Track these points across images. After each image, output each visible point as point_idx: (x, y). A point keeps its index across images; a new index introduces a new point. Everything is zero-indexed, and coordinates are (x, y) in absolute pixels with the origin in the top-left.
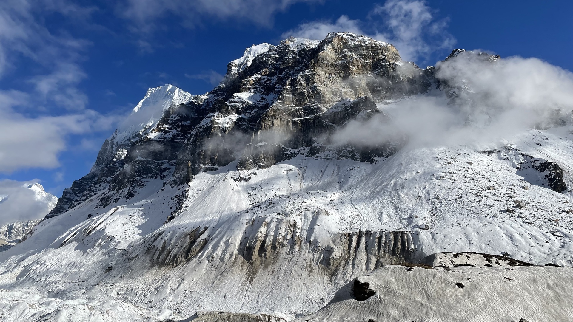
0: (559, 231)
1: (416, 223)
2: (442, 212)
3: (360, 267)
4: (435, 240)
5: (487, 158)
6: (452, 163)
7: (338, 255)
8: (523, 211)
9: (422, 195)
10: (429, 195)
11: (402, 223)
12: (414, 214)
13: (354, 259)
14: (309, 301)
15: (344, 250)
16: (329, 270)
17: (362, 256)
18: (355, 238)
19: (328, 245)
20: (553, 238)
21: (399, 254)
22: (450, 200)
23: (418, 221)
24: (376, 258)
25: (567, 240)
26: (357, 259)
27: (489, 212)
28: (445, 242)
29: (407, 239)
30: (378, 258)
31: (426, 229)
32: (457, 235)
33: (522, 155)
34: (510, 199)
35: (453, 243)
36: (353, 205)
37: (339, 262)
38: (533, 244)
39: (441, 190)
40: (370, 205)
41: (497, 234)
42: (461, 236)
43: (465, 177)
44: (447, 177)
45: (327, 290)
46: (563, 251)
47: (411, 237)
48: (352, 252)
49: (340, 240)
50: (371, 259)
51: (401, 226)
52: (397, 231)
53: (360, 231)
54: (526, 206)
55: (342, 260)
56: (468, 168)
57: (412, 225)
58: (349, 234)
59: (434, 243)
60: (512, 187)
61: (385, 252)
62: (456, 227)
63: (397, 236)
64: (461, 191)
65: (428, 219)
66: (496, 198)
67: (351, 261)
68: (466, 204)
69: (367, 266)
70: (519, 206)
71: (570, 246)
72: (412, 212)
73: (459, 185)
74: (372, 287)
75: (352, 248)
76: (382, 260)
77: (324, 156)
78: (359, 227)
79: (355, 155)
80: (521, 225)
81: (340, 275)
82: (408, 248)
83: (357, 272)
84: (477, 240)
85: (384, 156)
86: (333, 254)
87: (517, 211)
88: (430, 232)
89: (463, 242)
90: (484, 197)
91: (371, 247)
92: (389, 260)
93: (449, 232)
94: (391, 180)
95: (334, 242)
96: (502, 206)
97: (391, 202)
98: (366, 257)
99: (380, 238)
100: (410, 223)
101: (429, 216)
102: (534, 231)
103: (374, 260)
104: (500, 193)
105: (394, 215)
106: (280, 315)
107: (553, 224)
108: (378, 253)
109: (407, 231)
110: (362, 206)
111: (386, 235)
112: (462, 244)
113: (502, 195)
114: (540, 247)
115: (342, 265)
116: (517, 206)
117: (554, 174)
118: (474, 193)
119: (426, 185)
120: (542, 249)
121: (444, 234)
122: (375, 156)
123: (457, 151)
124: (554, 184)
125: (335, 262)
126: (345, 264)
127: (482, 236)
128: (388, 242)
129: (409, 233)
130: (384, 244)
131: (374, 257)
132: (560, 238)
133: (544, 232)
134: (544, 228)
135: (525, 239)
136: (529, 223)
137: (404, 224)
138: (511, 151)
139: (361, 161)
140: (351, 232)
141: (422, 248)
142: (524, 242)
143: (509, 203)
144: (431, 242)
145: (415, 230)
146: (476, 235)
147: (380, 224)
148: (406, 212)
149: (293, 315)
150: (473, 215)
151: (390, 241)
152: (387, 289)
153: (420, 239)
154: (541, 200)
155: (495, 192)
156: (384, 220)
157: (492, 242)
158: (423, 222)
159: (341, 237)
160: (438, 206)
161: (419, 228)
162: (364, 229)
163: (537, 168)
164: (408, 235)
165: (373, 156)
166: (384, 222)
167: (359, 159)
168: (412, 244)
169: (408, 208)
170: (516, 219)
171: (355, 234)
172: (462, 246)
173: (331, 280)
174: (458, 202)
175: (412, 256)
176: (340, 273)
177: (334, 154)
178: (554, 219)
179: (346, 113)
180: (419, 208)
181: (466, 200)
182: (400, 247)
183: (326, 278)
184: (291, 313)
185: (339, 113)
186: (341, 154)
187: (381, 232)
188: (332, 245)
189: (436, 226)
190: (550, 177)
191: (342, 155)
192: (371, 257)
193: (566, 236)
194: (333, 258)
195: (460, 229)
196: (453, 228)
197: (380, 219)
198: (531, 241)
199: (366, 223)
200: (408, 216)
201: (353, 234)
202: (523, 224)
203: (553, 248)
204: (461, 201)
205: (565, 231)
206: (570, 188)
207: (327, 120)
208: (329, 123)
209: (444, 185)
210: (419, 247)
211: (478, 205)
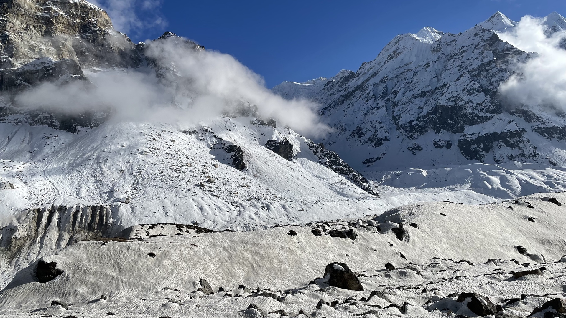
0: (237, 202)
1: (117, 197)
2: (143, 186)
3: (49, 245)
4: (134, 213)
5: (187, 137)
6: (157, 139)
7: (22, 234)
8: (212, 185)
9: (125, 169)
10: (132, 169)
11: (102, 197)
12: (115, 188)
13: (43, 238)
15: (30, 228)
16: (8, 252)
17: (54, 233)
18: (46, 215)
19: (11, 224)
20: (232, 208)
21: (96, 229)
22: (152, 175)
23: (119, 194)
24: (70, 235)
25: (242, 209)
26: (46, 238)
27: (185, 186)
28: (144, 215)
29: (106, 214)
30: (72, 234)
31: (126, 202)
32: (155, 208)
33: (215, 137)
34: (203, 175)
35: (151, 215)
36: (47, 178)
37: (23, 242)
38: (217, 214)
39: (144, 165)
40: (68, 178)
41: (190, 206)
42: (159, 208)
43: (168, 153)
44: (151, 152)
45: (5, 275)
46: (239, 218)
47: (110, 211)
48: (41, 230)
49: (27, 218)
50: (63, 236)
51: (100, 200)
52: (95, 205)
53: (53, 206)
54: (215, 181)
55: (27, 239)
56: (171, 145)
57: (112, 199)
58: (38, 210)
59: (133, 216)
60: (205, 164)
61: (80, 228)
62: (155, 200)
63: (95, 210)
64: (163, 166)
65: (129, 193)
66: (192, 174)
67: (38, 240)
68: (166, 179)
69: (58, 244)
70: (209, 181)
71: (244, 215)
72: (113, 186)
73: (161, 161)
74: (59, 267)
75: (41, 226)
76: (77, 236)
77: (13, 119)
78: (52, 202)
79: (54, 122)
80: (210, 198)
81: (23, 256)
82: (106, 222)
83: (45, 251)
84: (172, 212)
85: (88, 126)
86: (16, 234)
87: (208, 185)
88: (130, 205)
89: (160, 214)
90: (182, 173)
91: (65, 223)
92: (84, 236)
93: (148, 205)
94: (94, 153)
95: (18, 220)
96: (197, 180)
97: (92, 175)
98: (58, 234)
99: (77, 212)
100: (110, 197)
101: (131, 190)
102: (219, 203)
103: (67, 237)
104: (195, 169)
105: (94, 188)
107: (233, 197)
108: (73, 229)
109: (107, 205)
110: (58, 179)
111: (83, 210)
112: (160, 216)
113: (197, 172)
114: (222, 216)
115: (27, 245)
116: (208, 181)
117: (237, 156)
118: (174, 169)
119: (130, 159)
120: (224, 218)
121: (143, 207)
122: (77, 125)
123: (162, 129)
124: (236, 164)
125: (18, 242)
126: (31, 243)
127: (177, 208)
128: (84, 217)
129: (108, 207)
130: (81, 219)
131: (67, 234)
132: (237, 208)
133: (226, 203)
134: (226, 200)
135: (212, 209)
136: (216, 196)
137: (104, 198)
138: (207, 133)
139: (60, 129)
140: (41, 208)
141: (121, 221)
142: (210, 212)
143: (202, 178)
144: (130, 215)
145: (115, 204)
146: (173, 207)
147: (78, 198)
148: (108, 186)
150: (171, 189)
151: (87, 216)
152: (77, 267)
153: (119, 213)
154: (227, 176)
155: (192, 168)
156: (83, 194)
157: (185, 213)
158: (124, 196)
159: (28, 213)
160: (140, 180)
161: (120, 202)
162: (58, 204)
163: (225, 149)
164: (107, 209)
165: (75, 125)
166: (82, 196)
167: (58, 127)
168: (111, 218)
169: (109, 182)
170: (206, 192)
171: (47, 209)
172: (159, 218)
173: (10, 263)
174: (159, 177)
175: (110, 230)
176: (23, 254)
177: (26, 118)
178: (234, 193)
179: (45, 74)
180: (121, 182)
181: (167, 175)
182: (98, 222)
183: (4, 261)
185: (36, 73)
186: (36, 119)
187: (78, 207)
188: (16, 223)
189: (136, 200)
190: (234, 158)
191: (36, 121)
192: (64, 235)
193: (242, 206)
194: (16, 238)
195: (158, 201)
196: (153, 201)
197: (78, 193)
198: (216, 211)
199: (61, 197)
200: (109, 190)
201: (44, 210)
202: (211, 197)
203: (232, 216)
204: (162, 176)
205: (241, 202)
206: (247, 167)
207: (20, 78)
208: (23, 82)
209: (147, 160)
210: (117, 221)
211: (176, 179)
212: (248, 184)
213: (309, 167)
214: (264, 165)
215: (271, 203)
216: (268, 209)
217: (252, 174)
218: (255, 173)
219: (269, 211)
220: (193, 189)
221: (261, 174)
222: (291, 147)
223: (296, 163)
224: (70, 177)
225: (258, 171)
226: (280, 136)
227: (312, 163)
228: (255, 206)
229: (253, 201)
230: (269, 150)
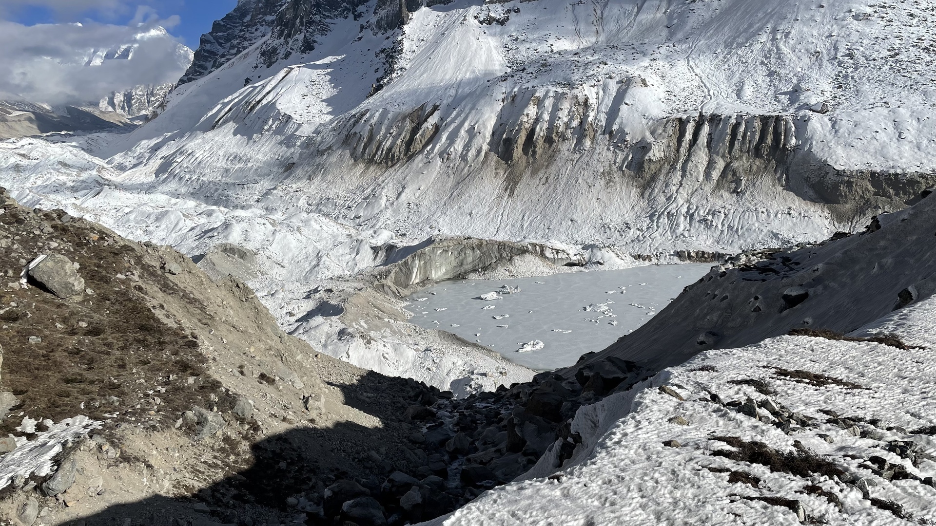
1: (806, 101)
2: (856, 82)
3: (695, 174)
7: (658, 155)
9: (822, 49)
10: (836, 49)
11: (779, 102)
12: (802, 85)
13: (686, 162)
14: (605, 227)
15: (669, 146)
16: (640, 179)
17: (701, 157)
18: (690, 128)
19: (643, 138)
21: (767, 155)
23: (809, 96)
24: (725, 161)
26: (690, 163)
28: (854, 135)
29: (786, 130)
30: (729, 160)
31: (824, 110)
35: (869, 136)
36: (692, 68)
37: (658, 167)
39: (861, 40)
40: (723, 68)
44: (876, 15)
45: (636, 211)
47: (792, 125)
48: (683, 150)
49: (664, 131)
50: (715, 163)
51: (775, 107)
52: (768, 114)
53: (701, 115)
55: (664, 163)
57: (796, 105)
58: (680, 119)
59: (834, 137)
61: (741, 151)
62: (880, 108)
63: (767, 123)
65: (827, 94)
67: (680, 165)
69: (708, 174)
72: (800, 81)
73: (896, 31)
75: (683, 144)
76: (735, 164)
78: (700, 107)
81: (659, 187)
82: (785, 145)
83: (689, 183)
84: (913, 132)
86: (651, 154)
88: (828, 117)
91: (718, 143)
92: (746, 165)
93: (864, 117)
95: (653, 133)
97: (762, 63)
98: (707, 159)
99: (737, 125)
100: (792, 101)
101: (831, 89)
103: (721, 164)
106: (559, 246)
108: (730, 153)
109: (788, 115)
110: (708, 70)
111: (747, 122)
115: (664, 171)
119: (834, 30)
121: (854, 122)
125: (653, 166)
126: (670, 169)
128: (749, 134)
129: (790, 118)
130: (743, 137)
131: (720, 159)
137: (783, 103)
140: (684, 117)
141: (811, 144)
144: (828, 134)
145: (801, 113)
146: (915, 122)
147: (738, 102)
148: (789, 81)
149: (580, 247)
151: (753, 133)
153: (809, 130)
156: (747, 95)
158: (819, 100)
159: (666, 124)
161: (810, 110)
162: (708, 111)
164: (787, 122)
166: (745, 98)
168: (794, 138)
169: (792, 74)
171: (692, 119)
173: (642, 195)
175: (790, 157)
176: (659, 185)
180: (814, 75)
181: (906, 60)
182: (770, 143)
183: (634, 192)
184: (576, 243)
187: (740, 117)
188: (650, 138)
189: (841, 107)
192: (717, 160)
194: (650, 160)
196: (874, 110)
197: (739, 93)
199: (712, 101)
200: (790, 89)
201: (688, 120)
204: (896, 62)
209: (868, 31)
210: (804, 143)
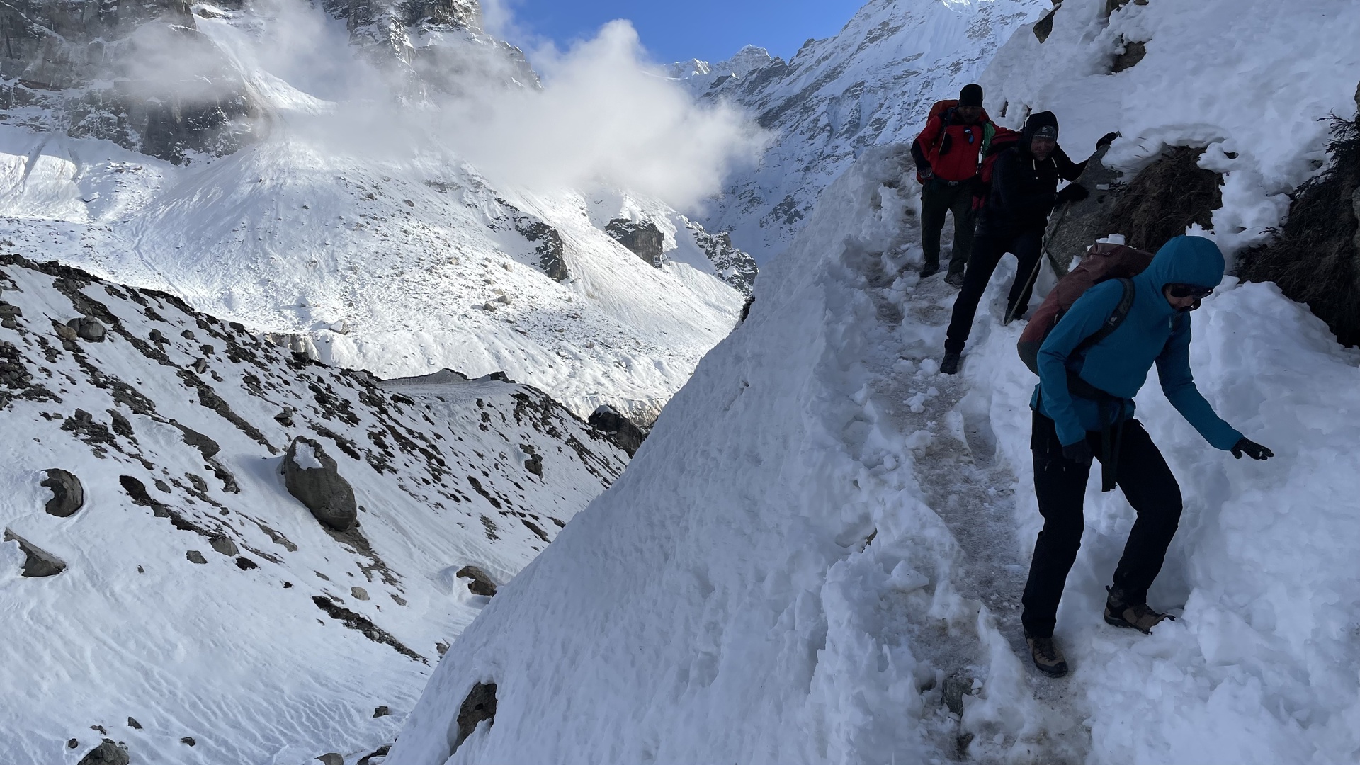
0: (566, 349)
4: (364, 355)
5: (438, 197)
6: (375, 196)
8: (510, 309)
20: (558, 359)
22: (380, 277)
25: (578, 364)
27: (455, 307)
32: (405, 348)
33: (499, 200)
34: (487, 286)
38: (531, 369)
41: (474, 350)
42: (413, 349)
43: (405, 232)
46: (574, 382)
54: (514, 300)
56: (408, 213)
60: (486, 263)
64: (400, 260)
66: (464, 282)
68: (412, 288)
70: (502, 300)
71: (583, 375)
77: (25, 118)
79: (127, 134)
80: (510, 335)
85: (208, 151)
87: (501, 308)
89: (417, 361)
90: (444, 278)
94: (240, 216)
96: (476, 296)
102: (530, 347)
104: (468, 272)
105: (259, 296)
107: (556, 337)
112: (416, 364)
113: (473, 277)
114: (541, 375)
116: (500, 300)
117: (552, 248)
118: (425, 268)
120: (544, 378)
122: (184, 147)
123: (382, 173)
124: (550, 266)
127: (449, 352)
132: (567, 361)
133: (545, 350)
134: (544, 343)
135: (518, 359)
136: (522, 333)
138: (481, 191)
139: (143, 152)
142: (517, 365)
143: (486, 293)
150: (427, 310)
154: (534, 292)
155: (460, 269)
157: (467, 362)
160: (356, 286)
163: (523, 232)
165: (178, 146)
167: (138, 147)
170: (501, 324)
172: (415, 368)
174: (397, 282)
177: (58, 118)
178: (558, 329)
186: (82, 123)
190: (545, 253)
191: (83, 127)
193: (576, 357)
195: (409, 335)
198: (527, 362)
202: (511, 332)
203: (559, 376)
205: (575, 350)
206: (573, 276)
207: (39, 19)
208: (45, 29)
211: (434, 291)
212: (579, 313)
213: (698, 286)
214: (607, 274)
215: (634, 356)
216: (629, 367)
217: (583, 292)
218: (590, 288)
219: (630, 372)
220: (471, 313)
221: (602, 294)
222: (660, 237)
223: (670, 274)
224: (199, 266)
225: (598, 287)
226: (637, 210)
227: (702, 277)
228: (601, 359)
229: (597, 348)
230: (613, 240)
